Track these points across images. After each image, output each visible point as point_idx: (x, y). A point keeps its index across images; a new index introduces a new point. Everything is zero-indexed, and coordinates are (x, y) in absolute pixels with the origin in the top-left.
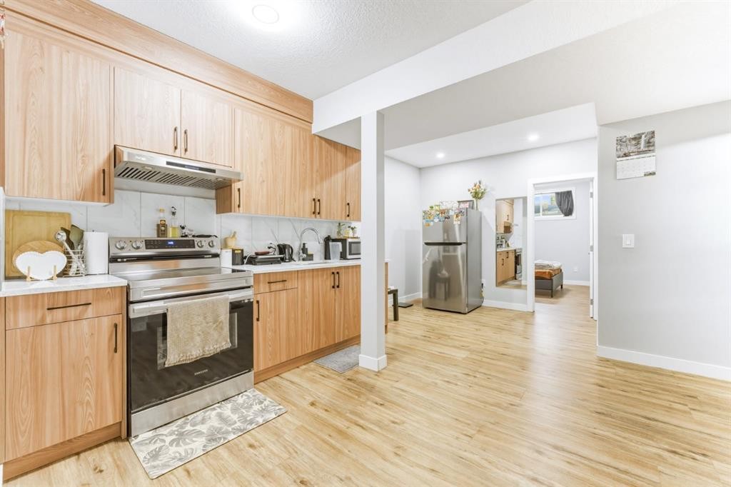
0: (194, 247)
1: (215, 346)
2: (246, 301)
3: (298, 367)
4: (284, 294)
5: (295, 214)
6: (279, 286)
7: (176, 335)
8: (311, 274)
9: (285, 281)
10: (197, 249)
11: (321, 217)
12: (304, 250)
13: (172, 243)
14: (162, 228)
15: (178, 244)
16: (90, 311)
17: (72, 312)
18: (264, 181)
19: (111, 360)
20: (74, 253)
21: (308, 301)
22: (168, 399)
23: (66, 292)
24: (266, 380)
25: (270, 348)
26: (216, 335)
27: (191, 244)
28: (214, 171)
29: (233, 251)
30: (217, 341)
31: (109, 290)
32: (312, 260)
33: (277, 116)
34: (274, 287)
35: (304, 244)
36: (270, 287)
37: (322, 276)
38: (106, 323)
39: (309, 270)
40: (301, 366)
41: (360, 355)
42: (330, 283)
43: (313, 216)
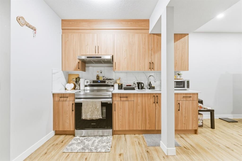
0: (105, 83)
1: (96, 117)
2: (109, 103)
3: (135, 134)
4: (127, 103)
5: (140, 69)
6: (125, 99)
7: (84, 110)
8: (141, 95)
9: (127, 97)
10: (106, 83)
11: (154, 70)
12: (150, 84)
13: (99, 81)
14: (98, 77)
15: (101, 82)
16: (68, 99)
17: (65, 99)
18: (125, 58)
19: (72, 113)
20: (77, 84)
21: (140, 107)
22: (86, 129)
23: (64, 94)
24: (119, 134)
25: (121, 123)
26: (96, 113)
27: (104, 82)
28: (101, 57)
29: (118, 84)
30: (96, 115)
31: (72, 94)
32: (154, 89)
33: (136, 32)
34: (122, 99)
35: (150, 82)
36: (121, 99)
37: (148, 96)
38: (71, 103)
39: (140, 94)
40: (137, 134)
41: (161, 141)
42: (152, 100)
43: (150, 70)
